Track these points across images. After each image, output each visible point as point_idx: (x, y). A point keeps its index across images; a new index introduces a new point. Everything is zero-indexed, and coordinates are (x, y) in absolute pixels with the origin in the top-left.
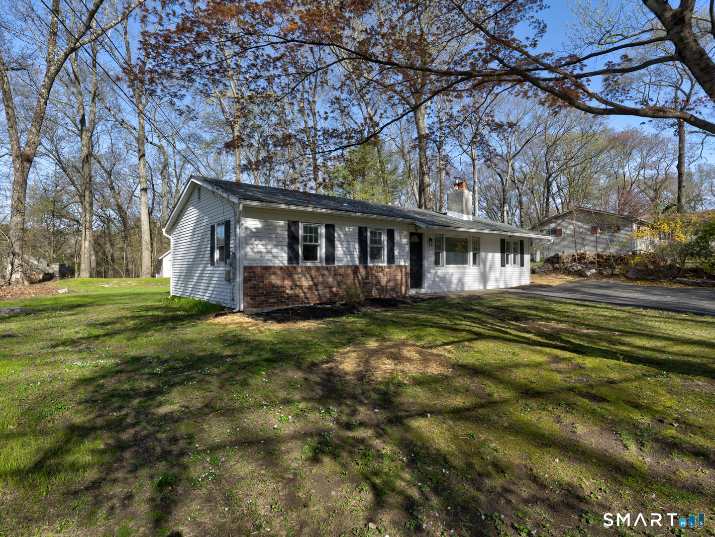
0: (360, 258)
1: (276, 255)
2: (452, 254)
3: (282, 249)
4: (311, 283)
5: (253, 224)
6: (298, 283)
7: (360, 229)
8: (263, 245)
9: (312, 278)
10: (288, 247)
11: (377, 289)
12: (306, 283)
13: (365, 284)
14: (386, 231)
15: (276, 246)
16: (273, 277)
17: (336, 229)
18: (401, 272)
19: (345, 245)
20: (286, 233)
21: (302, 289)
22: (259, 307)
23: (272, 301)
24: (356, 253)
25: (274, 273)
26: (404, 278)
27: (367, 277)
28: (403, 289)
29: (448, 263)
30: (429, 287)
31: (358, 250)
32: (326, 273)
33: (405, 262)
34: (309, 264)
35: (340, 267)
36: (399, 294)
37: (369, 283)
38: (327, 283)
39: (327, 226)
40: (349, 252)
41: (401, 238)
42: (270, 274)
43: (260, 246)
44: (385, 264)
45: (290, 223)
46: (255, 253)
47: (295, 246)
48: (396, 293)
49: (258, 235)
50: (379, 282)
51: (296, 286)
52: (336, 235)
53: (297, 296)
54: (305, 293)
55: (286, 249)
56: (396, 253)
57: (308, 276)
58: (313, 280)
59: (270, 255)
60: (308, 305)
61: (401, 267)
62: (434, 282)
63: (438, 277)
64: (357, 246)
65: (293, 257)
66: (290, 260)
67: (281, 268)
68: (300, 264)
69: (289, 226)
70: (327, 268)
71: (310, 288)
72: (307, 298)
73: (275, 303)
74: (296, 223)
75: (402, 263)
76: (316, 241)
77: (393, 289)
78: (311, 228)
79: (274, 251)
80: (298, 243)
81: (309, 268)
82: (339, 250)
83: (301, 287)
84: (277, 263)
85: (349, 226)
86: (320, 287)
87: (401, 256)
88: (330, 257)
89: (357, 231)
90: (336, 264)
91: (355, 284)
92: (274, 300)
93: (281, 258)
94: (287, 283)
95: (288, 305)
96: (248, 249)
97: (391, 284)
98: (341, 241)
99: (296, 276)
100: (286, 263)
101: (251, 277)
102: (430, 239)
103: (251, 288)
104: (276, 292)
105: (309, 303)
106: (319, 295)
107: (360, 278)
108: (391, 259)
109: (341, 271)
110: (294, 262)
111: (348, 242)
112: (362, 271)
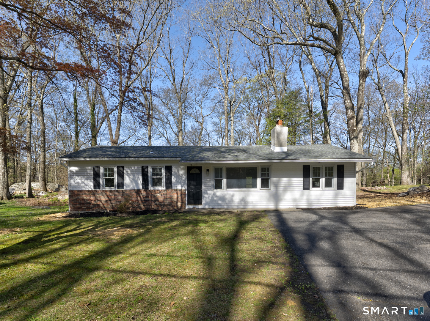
0: (143, 184)
1: (87, 184)
2: (234, 181)
3: (91, 181)
4: (107, 199)
5: (74, 169)
6: (99, 199)
7: (142, 167)
8: (80, 179)
9: (108, 197)
10: (94, 180)
11: (156, 204)
12: (103, 199)
13: (146, 201)
14: (164, 167)
15: (87, 179)
16: (84, 196)
17: (125, 168)
18: (177, 193)
19: (132, 177)
20: (92, 173)
21: (101, 202)
22: (77, 210)
23: (84, 207)
24: (140, 182)
25: (85, 194)
26: (180, 198)
27: (147, 196)
28: (179, 204)
29: (229, 186)
30: (206, 204)
31: (141, 180)
32: (116, 193)
33: (182, 187)
34: (107, 189)
35: (126, 190)
36: (176, 208)
37: (149, 200)
38: (118, 199)
39: (118, 167)
40: (135, 181)
41: (178, 171)
42: (83, 194)
43: (78, 179)
44: (164, 189)
45: (95, 167)
46: (76, 183)
47: (98, 179)
48: (173, 207)
49: (77, 174)
50: (157, 200)
51: (98, 200)
52: (125, 172)
53: (99, 206)
54: (103, 205)
55: (93, 180)
56: (174, 180)
57: (105, 195)
58: (108, 198)
59: (83, 184)
60: (105, 211)
61: (177, 190)
62: (212, 200)
63: (217, 196)
64: (141, 177)
65: (97, 185)
66: (95, 186)
67: (89, 191)
68: (101, 189)
69: (94, 169)
70: (117, 191)
71: (106, 201)
72: (105, 207)
73: (85, 209)
74: (98, 167)
75: (179, 187)
76: (113, 176)
77: (170, 204)
78: (109, 169)
79: (86, 182)
80: (99, 177)
81: (106, 191)
82: (127, 180)
83: (101, 201)
84: (88, 188)
85: (134, 166)
86: (113, 201)
87: (178, 183)
88: (121, 185)
89: (141, 168)
90: (125, 188)
91: (138, 200)
92: (85, 207)
93: (90, 185)
94: (92, 198)
95: (93, 210)
96: (72, 181)
97: (168, 201)
98: (128, 175)
99: (97, 195)
100: (93, 188)
101: (72, 195)
102: (208, 170)
103: (72, 201)
104: (87, 204)
105: (106, 210)
106: (113, 206)
107: (141, 196)
108: (169, 184)
109: (128, 192)
110: (97, 187)
111: (134, 175)
112: (144, 193)
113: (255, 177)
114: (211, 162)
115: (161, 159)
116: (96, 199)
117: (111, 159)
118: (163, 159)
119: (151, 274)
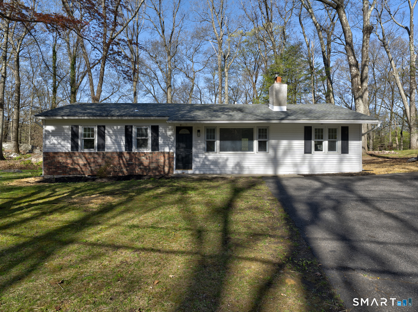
0: (126, 146)
1: (64, 145)
2: (228, 143)
3: (68, 142)
4: (85, 162)
5: (50, 128)
6: (76, 162)
7: (126, 126)
8: (56, 140)
9: (86, 159)
10: (72, 141)
11: (141, 169)
12: (81, 162)
13: (129, 165)
14: (150, 127)
15: (64, 140)
16: (60, 158)
17: (106, 128)
18: (164, 156)
19: (114, 137)
20: (70, 132)
21: (79, 166)
22: (52, 175)
23: (59, 171)
24: (123, 143)
25: (61, 156)
26: (167, 161)
27: (131, 160)
28: (166, 169)
29: (222, 149)
30: (197, 168)
31: (124, 141)
32: (96, 156)
33: (170, 149)
34: (86, 151)
35: (107, 153)
36: (162, 173)
37: (132, 164)
38: (97, 163)
39: (99, 127)
40: (117, 142)
41: (166, 131)
42: (58, 157)
43: (54, 140)
44: (150, 151)
45: (73, 126)
46: (51, 144)
47: (76, 140)
48: (160, 172)
49: (54, 134)
50: (141, 163)
51: (75, 163)
52: (106, 132)
53: (76, 170)
54: (81, 168)
55: (70, 141)
56: (161, 141)
57: (83, 158)
58: (87, 161)
59: (60, 146)
60: (83, 176)
61: (164, 153)
62: (203, 165)
63: (208, 160)
64: (124, 138)
65: (75, 146)
66: (72, 148)
67: (65, 153)
68: (79, 151)
69: (72, 128)
70: (97, 153)
71: (85, 165)
72: (83, 171)
73: (61, 173)
74: (77, 127)
75: (167, 150)
76: (93, 136)
77: (156, 169)
78: (89, 129)
79: (62, 143)
80: (78, 137)
81: (84, 153)
82: (109, 141)
83: (78, 164)
84: (64, 150)
85: (117, 126)
86: (92, 165)
87: (165, 144)
88: (101, 146)
89: (124, 128)
90: (106, 150)
91: (120, 164)
92: (61, 171)
93: (67, 146)
94: (69, 161)
95: (70, 174)
96: (47, 142)
97: (153, 165)
98: (110, 136)
99: (75, 158)
100: (70, 150)
101: (47, 158)
102: (199, 131)
103: (47, 164)
104: (63, 167)
105: (84, 174)
106: (92, 170)
107: (124, 160)
108: (155, 146)
109: (109, 155)
110: (75, 149)
111: (116, 136)
112: (127, 156)
113: (251, 139)
114: (202, 122)
115: (146, 118)
116: (74, 163)
117: (91, 118)
118: (149, 118)
119: (133, 248)
